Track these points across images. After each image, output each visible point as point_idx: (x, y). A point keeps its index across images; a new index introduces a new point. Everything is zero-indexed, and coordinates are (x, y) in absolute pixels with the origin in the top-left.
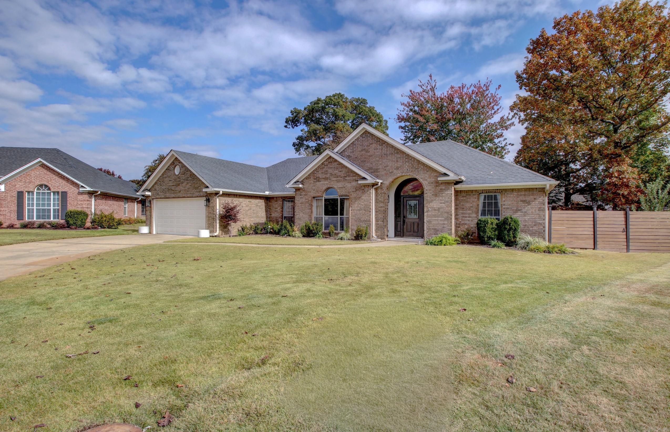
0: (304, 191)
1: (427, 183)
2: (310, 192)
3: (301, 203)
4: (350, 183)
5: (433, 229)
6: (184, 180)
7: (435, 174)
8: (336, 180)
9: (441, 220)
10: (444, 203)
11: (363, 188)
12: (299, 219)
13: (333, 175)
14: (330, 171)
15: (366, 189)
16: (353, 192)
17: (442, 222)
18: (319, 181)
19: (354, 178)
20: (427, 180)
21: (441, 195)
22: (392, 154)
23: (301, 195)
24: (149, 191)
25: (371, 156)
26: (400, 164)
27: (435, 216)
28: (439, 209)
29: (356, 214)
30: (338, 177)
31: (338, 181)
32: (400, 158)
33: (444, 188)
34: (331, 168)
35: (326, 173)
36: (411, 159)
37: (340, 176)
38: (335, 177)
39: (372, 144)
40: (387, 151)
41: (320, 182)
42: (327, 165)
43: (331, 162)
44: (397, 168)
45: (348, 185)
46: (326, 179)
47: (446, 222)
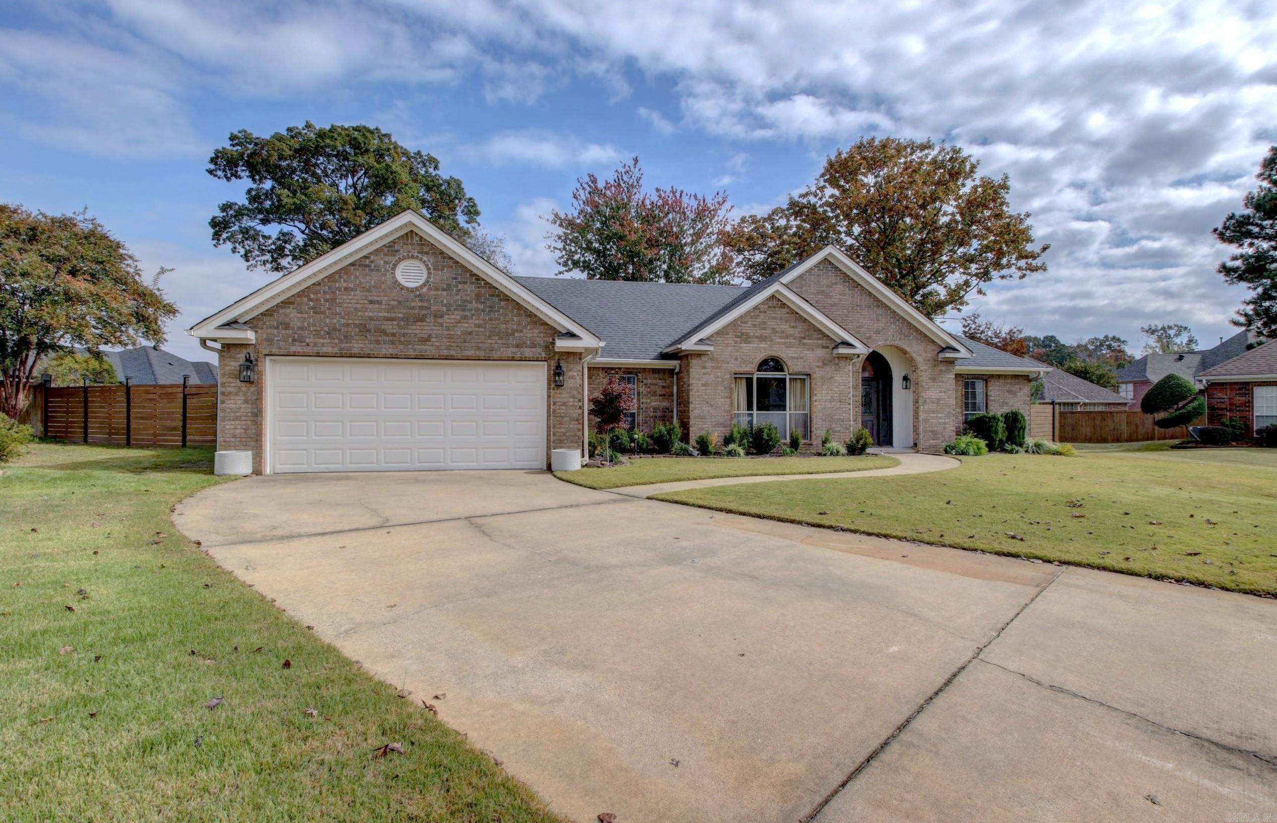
0: (712, 359)
1: (921, 360)
2: (728, 363)
3: (703, 385)
4: (813, 350)
5: (931, 431)
7: (933, 348)
8: (785, 343)
9: (941, 418)
10: (945, 392)
11: (837, 361)
12: (701, 418)
13: (777, 332)
14: (772, 324)
15: (842, 364)
16: (818, 367)
17: (943, 420)
18: (746, 341)
19: (820, 342)
20: (921, 355)
21: (940, 379)
22: (870, 306)
23: (704, 368)
24: (252, 324)
25: (834, 305)
26: (881, 325)
27: (933, 412)
28: (938, 400)
29: (824, 408)
30: (787, 338)
31: (788, 346)
32: (882, 315)
33: (943, 369)
34: (774, 318)
35: (763, 326)
36: (899, 320)
37: (791, 335)
38: (781, 338)
39: (836, 284)
40: (861, 300)
41: (750, 343)
42: (765, 312)
43: (774, 307)
44: (878, 332)
45: (809, 354)
46: (762, 338)
47: (947, 420)
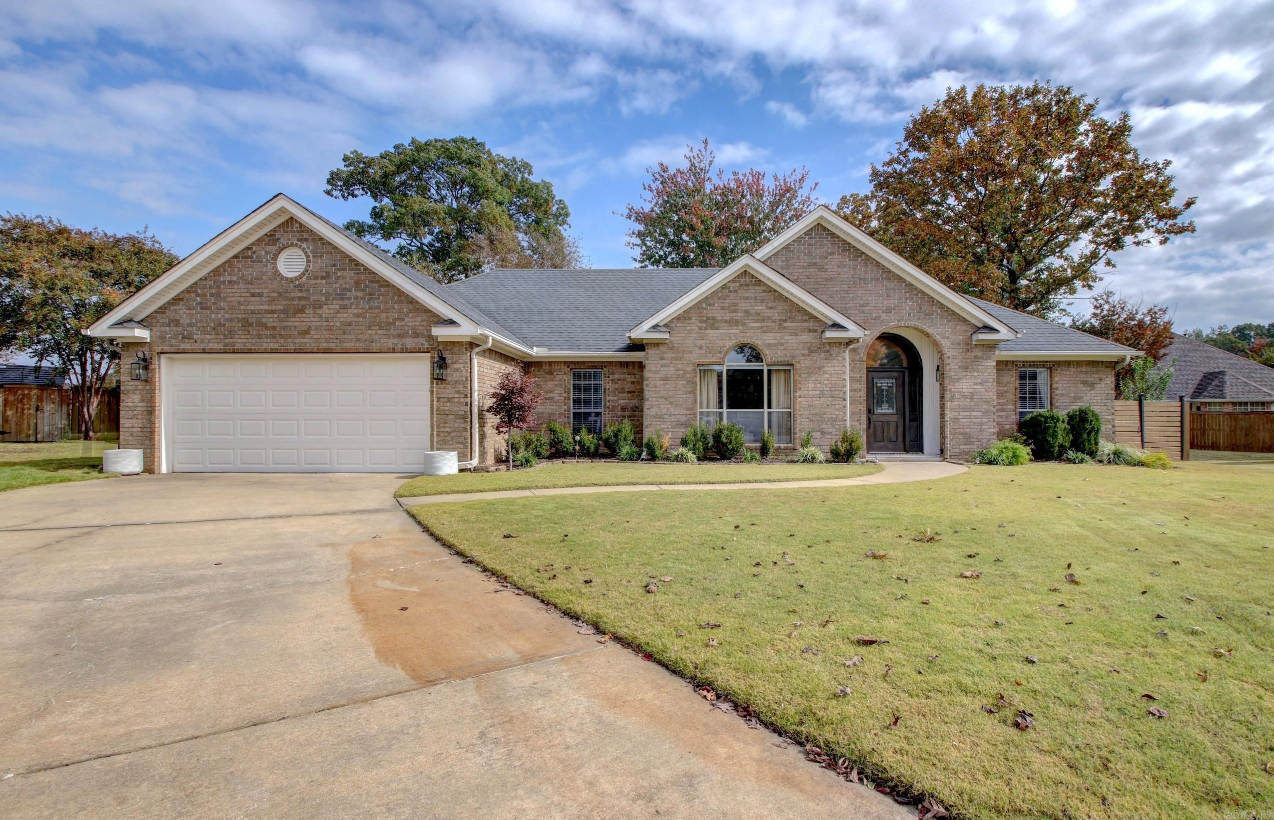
0: (672, 349)
1: (948, 344)
2: (690, 352)
3: (662, 379)
4: (796, 335)
5: (961, 434)
6: (327, 295)
7: (965, 328)
8: (761, 328)
9: (976, 417)
10: (981, 384)
11: (827, 347)
12: (659, 417)
13: (750, 315)
14: (743, 305)
15: (835, 350)
16: (803, 355)
17: (979, 420)
18: (713, 327)
19: (805, 324)
20: (948, 338)
21: (975, 367)
22: (878, 279)
23: (662, 359)
24: (142, 323)
25: (831, 279)
26: (892, 302)
27: (965, 410)
28: (972, 394)
29: (811, 406)
30: (763, 321)
31: (765, 330)
32: (894, 289)
33: (980, 354)
34: (747, 298)
35: (733, 308)
36: (917, 295)
37: (769, 318)
38: (756, 321)
39: (832, 254)
40: (866, 272)
41: (717, 329)
42: (736, 291)
43: (747, 285)
44: (889, 311)
45: (791, 340)
46: (732, 323)
47: (984, 420)
